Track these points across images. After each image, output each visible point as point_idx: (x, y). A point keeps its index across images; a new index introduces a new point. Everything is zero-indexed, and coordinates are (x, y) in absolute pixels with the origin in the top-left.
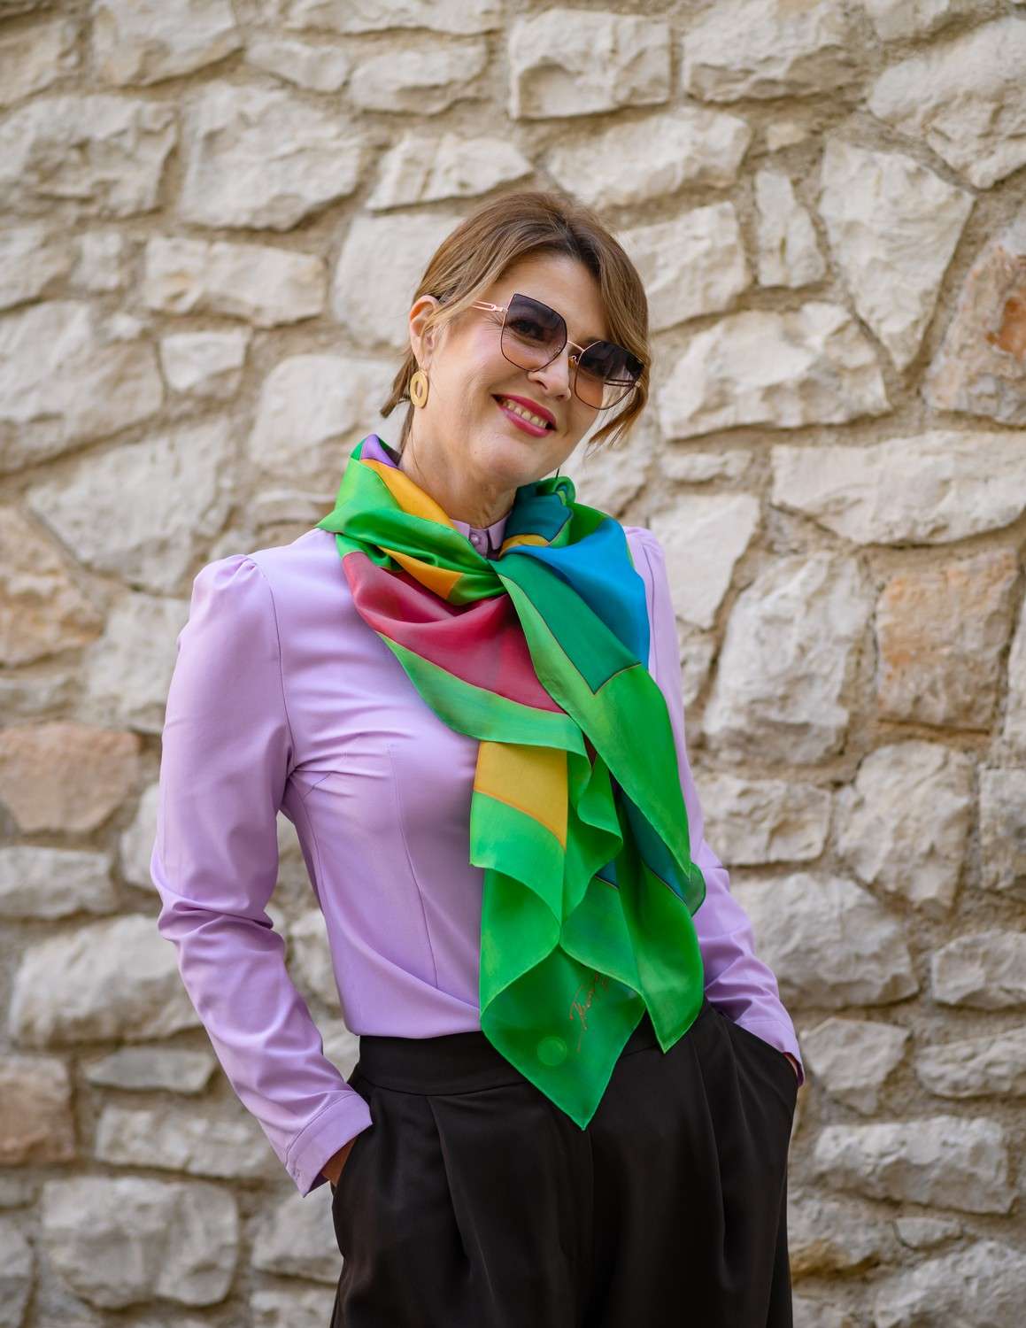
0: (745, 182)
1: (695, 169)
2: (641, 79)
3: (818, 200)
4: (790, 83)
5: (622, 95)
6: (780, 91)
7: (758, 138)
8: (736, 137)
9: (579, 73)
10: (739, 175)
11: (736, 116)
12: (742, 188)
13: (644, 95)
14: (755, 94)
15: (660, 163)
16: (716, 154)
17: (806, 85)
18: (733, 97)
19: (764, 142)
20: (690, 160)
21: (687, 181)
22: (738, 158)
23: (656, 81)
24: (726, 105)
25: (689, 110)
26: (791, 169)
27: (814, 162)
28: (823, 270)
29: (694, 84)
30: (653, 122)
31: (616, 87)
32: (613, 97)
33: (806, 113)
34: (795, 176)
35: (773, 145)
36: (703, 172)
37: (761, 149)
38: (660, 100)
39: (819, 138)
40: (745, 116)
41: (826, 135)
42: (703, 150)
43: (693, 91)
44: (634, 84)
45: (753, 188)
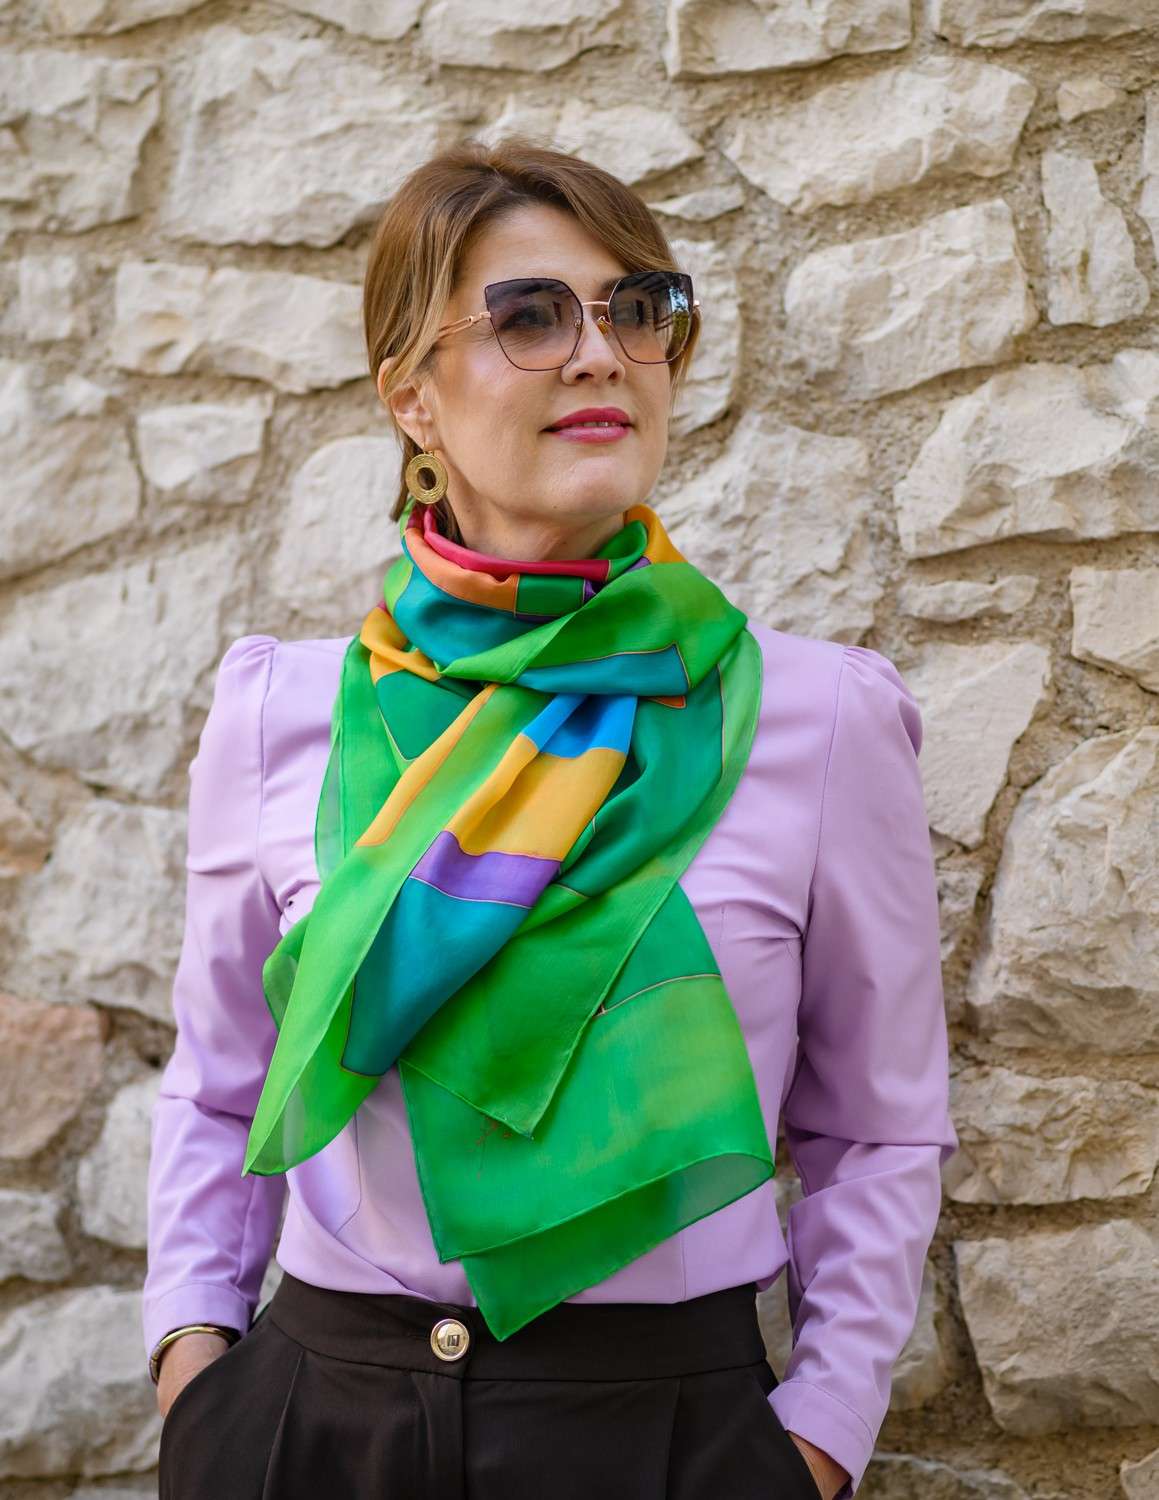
0: (1026, 167)
1: (949, 148)
2: (866, 16)
3: (1137, 194)
4: (1094, 18)
5: (838, 38)
6: (1079, 30)
7: (1045, 102)
8: (1011, 101)
9: (774, 7)
10: (1016, 161)
11: (1011, 70)
12: (1021, 178)
13: (871, 38)
14: (1039, 35)
15: (896, 141)
16: (982, 126)
17: (1117, 21)
18: (1008, 39)
19: (1055, 107)
20: (941, 134)
21: (936, 166)
22: (1015, 131)
23: (889, 17)
24: (996, 52)
25: (940, 61)
26: (1095, 148)
27: (1130, 137)
28: (1146, 300)
29: (944, 21)
30: (885, 77)
31: (826, 26)
32: (824, 41)
33: (1119, 63)
34: (1102, 158)
35: (1068, 113)
36: (961, 154)
37: (1049, 117)
38: (895, 46)
39: (1137, 102)
40: (1026, 68)
41: (1148, 95)
42: (962, 119)
43: (945, 32)
44: (856, 23)
45: (1039, 177)
